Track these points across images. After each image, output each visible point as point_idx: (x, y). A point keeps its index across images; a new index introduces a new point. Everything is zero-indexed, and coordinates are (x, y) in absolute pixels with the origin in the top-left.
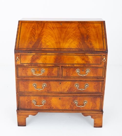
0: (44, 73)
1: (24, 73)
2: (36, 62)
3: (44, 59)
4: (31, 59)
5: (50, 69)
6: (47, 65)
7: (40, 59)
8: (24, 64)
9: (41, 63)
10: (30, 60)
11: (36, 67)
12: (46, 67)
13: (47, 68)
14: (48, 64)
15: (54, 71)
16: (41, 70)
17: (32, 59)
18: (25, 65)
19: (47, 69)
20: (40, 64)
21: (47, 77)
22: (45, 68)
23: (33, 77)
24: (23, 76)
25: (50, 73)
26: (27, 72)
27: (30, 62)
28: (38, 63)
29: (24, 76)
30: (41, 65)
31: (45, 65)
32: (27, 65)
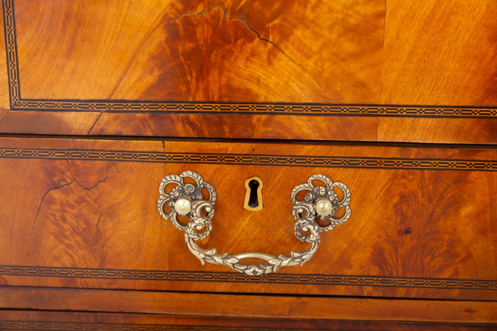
0: (338, 230)
1: (60, 236)
2: (230, 87)
3: (349, 46)
4: (161, 36)
5: (413, 186)
6: (387, 130)
7: (285, 35)
8: (69, 105)
9: (302, 93)
10: (143, 58)
11: (230, 147)
12: (368, 152)
13: (372, 164)
14: (393, 111)
15: (467, 210)
16: (301, 196)
17: (173, 35)
18: (79, 121)
19: (383, 176)
20: (281, 108)
21: (368, 290)
22: (351, 163)
23: (185, 286)
24: (48, 272)
25: (409, 241)
26: (111, 212)
27: (150, 79)
28: (263, 95)
29: (66, 261)
30: (302, 126)
31: (359, 128)
32: (109, 122)
